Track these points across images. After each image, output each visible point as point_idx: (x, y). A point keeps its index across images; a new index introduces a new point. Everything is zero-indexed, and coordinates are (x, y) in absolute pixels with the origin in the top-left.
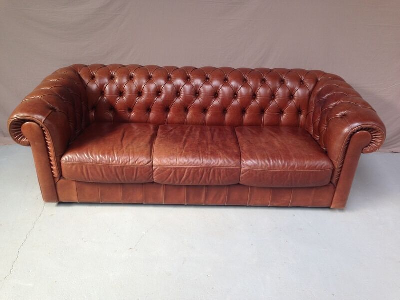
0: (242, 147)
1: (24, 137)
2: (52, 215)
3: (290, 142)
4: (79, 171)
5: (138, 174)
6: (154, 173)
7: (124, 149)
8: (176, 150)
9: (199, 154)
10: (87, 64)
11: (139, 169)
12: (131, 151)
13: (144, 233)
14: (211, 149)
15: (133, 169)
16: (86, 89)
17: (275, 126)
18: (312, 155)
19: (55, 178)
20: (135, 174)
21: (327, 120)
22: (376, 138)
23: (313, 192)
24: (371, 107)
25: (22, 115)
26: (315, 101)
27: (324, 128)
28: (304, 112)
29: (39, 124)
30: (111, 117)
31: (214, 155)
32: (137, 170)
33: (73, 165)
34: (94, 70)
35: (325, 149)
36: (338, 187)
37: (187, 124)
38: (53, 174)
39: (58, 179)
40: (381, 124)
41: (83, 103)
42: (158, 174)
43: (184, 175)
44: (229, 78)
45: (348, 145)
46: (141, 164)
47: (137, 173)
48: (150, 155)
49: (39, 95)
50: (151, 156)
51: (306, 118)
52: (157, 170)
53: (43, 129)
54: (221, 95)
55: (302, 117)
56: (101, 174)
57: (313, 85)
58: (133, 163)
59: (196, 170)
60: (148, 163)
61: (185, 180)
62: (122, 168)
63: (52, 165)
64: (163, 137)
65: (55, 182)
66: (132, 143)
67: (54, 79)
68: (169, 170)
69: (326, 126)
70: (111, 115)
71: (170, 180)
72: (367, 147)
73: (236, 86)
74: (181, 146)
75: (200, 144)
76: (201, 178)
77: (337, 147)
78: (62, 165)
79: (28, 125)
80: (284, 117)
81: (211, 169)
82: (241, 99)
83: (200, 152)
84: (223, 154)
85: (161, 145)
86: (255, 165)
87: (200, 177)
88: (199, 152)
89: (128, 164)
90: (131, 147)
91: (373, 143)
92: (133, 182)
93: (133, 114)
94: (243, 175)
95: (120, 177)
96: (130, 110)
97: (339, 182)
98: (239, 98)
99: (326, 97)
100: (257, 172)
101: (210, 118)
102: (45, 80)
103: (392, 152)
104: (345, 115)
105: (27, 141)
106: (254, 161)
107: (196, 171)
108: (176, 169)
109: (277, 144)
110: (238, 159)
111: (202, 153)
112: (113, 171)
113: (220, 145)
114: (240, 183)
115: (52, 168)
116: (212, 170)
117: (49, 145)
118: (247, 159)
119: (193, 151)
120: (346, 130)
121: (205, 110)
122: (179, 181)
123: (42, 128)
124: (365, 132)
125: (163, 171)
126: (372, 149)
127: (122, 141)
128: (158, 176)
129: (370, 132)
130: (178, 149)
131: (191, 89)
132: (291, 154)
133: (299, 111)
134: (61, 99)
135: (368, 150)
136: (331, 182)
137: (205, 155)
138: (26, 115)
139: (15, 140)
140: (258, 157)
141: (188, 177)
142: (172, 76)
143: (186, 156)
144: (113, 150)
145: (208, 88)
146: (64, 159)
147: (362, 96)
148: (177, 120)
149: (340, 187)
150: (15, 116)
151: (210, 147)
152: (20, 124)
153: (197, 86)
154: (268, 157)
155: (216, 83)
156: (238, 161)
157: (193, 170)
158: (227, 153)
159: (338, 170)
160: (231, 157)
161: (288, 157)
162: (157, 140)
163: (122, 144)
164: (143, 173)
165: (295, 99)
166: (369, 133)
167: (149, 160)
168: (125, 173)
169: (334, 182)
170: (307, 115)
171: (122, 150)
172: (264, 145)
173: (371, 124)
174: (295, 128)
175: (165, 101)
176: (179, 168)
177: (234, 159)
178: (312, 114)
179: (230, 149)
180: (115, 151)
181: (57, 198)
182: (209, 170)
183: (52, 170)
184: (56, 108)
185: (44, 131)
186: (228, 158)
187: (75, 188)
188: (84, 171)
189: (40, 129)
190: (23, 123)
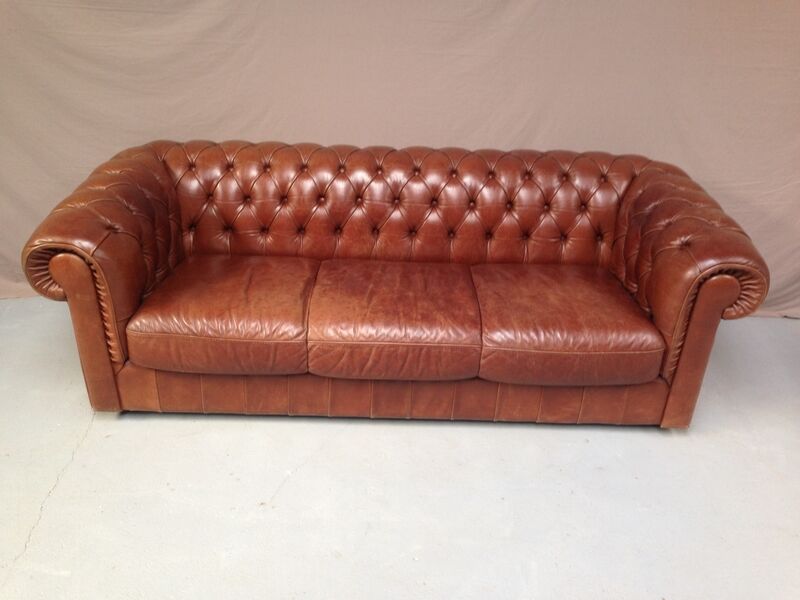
0: (484, 305)
1: (55, 283)
2: (108, 437)
3: (580, 296)
4: (162, 349)
5: (278, 357)
6: (310, 355)
7: (252, 306)
8: (354, 309)
9: (399, 318)
10: (180, 141)
11: (279, 347)
12: (264, 311)
13: (289, 472)
14: (422, 309)
15: (268, 346)
16: (176, 188)
17: (550, 264)
18: (621, 321)
19: (114, 362)
20: (272, 355)
21: (653, 252)
22: (748, 289)
23: (626, 395)
24: (739, 227)
25: (50, 240)
26: (629, 215)
27: (647, 268)
28: (608, 236)
29: (83, 258)
30: (226, 245)
31: (428, 320)
32: (276, 350)
33: (150, 338)
34: (193, 152)
35: (647, 310)
36: (673, 387)
37: (376, 258)
38: (110, 354)
39: (120, 366)
40: (761, 263)
41: (171, 216)
42: (317, 356)
43: (368, 359)
44: (459, 168)
45: (694, 301)
46: (282, 338)
47: (275, 355)
48: (303, 318)
49: (83, 201)
50: (303, 323)
51: (612, 249)
52: (314, 349)
53: (92, 267)
54: (444, 202)
55: (603, 246)
56: (204, 357)
57: (624, 185)
58: (268, 336)
59: (392, 349)
60: (298, 335)
61: (370, 370)
62: (247, 345)
63: (107, 338)
64: (327, 285)
65: (114, 370)
66: (266, 296)
67: (114, 169)
68: (339, 349)
69: (649, 264)
70: (225, 240)
71: (342, 368)
72: (731, 306)
73: (473, 185)
74: (364, 303)
75: (402, 298)
76: (403, 365)
77: (673, 305)
78: (128, 337)
79: (62, 260)
80: (568, 245)
81: (421, 348)
82: (482, 210)
83: (401, 314)
84: (445, 318)
85: (325, 299)
86: (509, 341)
87: (401, 363)
88: (398, 314)
89: (257, 337)
90: (264, 304)
91: (742, 299)
92: (268, 373)
93: (269, 239)
94: (486, 360)
95: (243, 363)
96: (264, 231)
97: (677, 375)
98: (479, 207)
99: (650, 206)
100: (513, 355)
101: (422, 247)
102: (98, 171)
103: (786, 317)
104: (687, 244)
105: (61, 290)
106: (507, 334)
107: (390, 353)
108: (352, 347)
109: (553, 299)
110: (476, 328)
111: (405, 315)
112: (229, 351)
113: (441, 302)
114: (481, 376)
115: (109, 343)
116: (423, 352)
117: (102, 298)
118: (493, 329)
119: (387, 313)
120: (690, 273)
121: (411, 231)
122: (358, 370)
123: (90, 264)
124: (728, 277)
125: (325, 352)
126: (742, 312)
127: (246, 291)
128: (316, 360)
129: (737, 278)
130: (357, 309)
131: (385, 190)
132: (581, 319)
133: (597, 234)
134: (128, 208)
135: (734, 314)
136: (660, 376)
137: (410, 320)
138: (58, 239)
139: (35, 288)
140: (515, 324)
141: (376, 362)
142: (347, 164)
143: (372, 323)
144: (229, 309)
145: (418, 188)
146: (132, 326)
147: (723, 206)
148: (356, 250)
149: (678, 385)
150: (37, 242)
151: (419, 304)
152: (48, 256)
153: (396, 185)
154: (535, 324)
155: (433, 179)
156: (475, 333)
157: (386, 349)
158: (455, 318)
159: (674, 352)
160: (462, 325)
161: (574, 326)
162: (317, 290)
163: (248, 298)
164: (287, 354)
165: (589, 210)
166: (736, 281)
167: (300, 329)
168: (251, 354)
169: (666, 375)
170: (614, 243)
171: (247, 309)
172: (526, 302)
173: (740, 261)
174: (589, 269)
175: (333, 213)
176: (358, 346)
177: (469, 329)
178: (622, 241)
179: (460, 309)
180: (233, 311)
181: (117, 402)
182: (417, 351)
183: (109, 346)
184: (117, 227)
185: (93, 271)
186: (455, 326)
187: (154, 383)
188: (172, 349)
189: (87, 267)
190: (53, 256)
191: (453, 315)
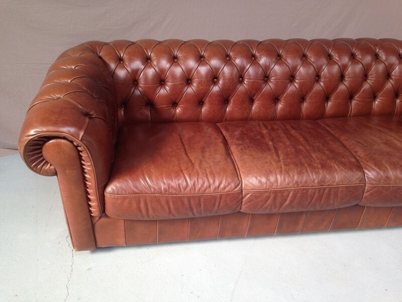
0: (356, 152)
1: (47, 163)
4: (134, 205)
5: (221, 204)
6: (244, 200)
7: (197, 167)
8: (271, 163)
9: (306, 168)
11: (223, 197)
12: (208, 170)
14: (318, 159)
15: (214, 198)
19: (92, 216)
20: (217, 204)
25: (46, 130)
29: (72, 142)
31: (326, 167)
32: (221, 199)
33: (125, 198)
38: (90, 211)
39: (97, 218)
42: (250, 200)
43: (286, 200)
44: (308, 54)
46: (226, 190)
47: (219, 203)
48: (236, 173)
49: (59, 93)
52: (248, 196)
53: (79, 148)
54: (298, 78)
56: (167, 208)
58: (215, 189)
59: (304, 191)
60: (236, 187)
61: (286, 207)
62: (199, 198)
63: (89, 200)
65: (92, 222)
66: (203, 157)
67: (69, 64)
68: (266, 195)
70: (147, 112)
71: (267, 207)
74: (276, 158)
75: (297, 151)
76: (311, 202)
78: (106, 198)
79: (53, 144)
80: (376, 102)
81: (325, 189)
82: (325, 82)
83: (307, 165)
84: (338, 165)
85: (246, 157)
86: (385, 180)
87: (309, 200)
88: (303, 164)
89: (207, 191)
90: (205, 165)
92: (213, 215)
93: (178, 110)
94: (368, 193)
95: (195, 211)
96: (175, 104)
98: (322, 80)
105: (52, 167)
107: (303, 194)
108: (275, 192)
110: (360, 171)
111: (310, 165)
112: (186, 202)
113: (327, 152)
114: (360, 204)
115: (90, 203)
116: (326, 191)
117: (86, 171)
118: (370, 169)
119: (295, 164)
121: (276, 99)
122: (278, 207)
123: (77, 147)
125: (256, 197)
127: (186, 154)
128: (249, 204)
130: (273, 162)
133: (395, 95)
134: (93, 97)
137: (313, 169)
138: (51, 128)
139: (32, 169)
140: (387, 166)
141: (292, 201)
142: (231, 54)
143: (287, 173)
144: (182, 171)
145: (279, 69)
146: (109, 189)
150: (32, 132)
151: (314, 156)
152: (41, 143)
153: (267, 67)
156: (360, 174)
157: (300, 192)
158: (344, 164)
160: (351, 169)
162: (233, 148)
163: (191, 161)
164: (228, 202)
165: (391, 79)
167: (236, 182)
168: (202, 204)
171: (195, 170)
172: (385, 148)
175: (224, 89)
176: (280, 192)
177: (356, 172)
179: (343, 157)
180: (185, 172)
181: (94, 243)
182: (322, 191)
183: (90, 206)
184: (91, 113)
185: (79, 151)
186: (346, 170)
187: (123, 228)
188: (142, 205)
189: (75, 149)
190: (45, 142)
191: (342, 162)
